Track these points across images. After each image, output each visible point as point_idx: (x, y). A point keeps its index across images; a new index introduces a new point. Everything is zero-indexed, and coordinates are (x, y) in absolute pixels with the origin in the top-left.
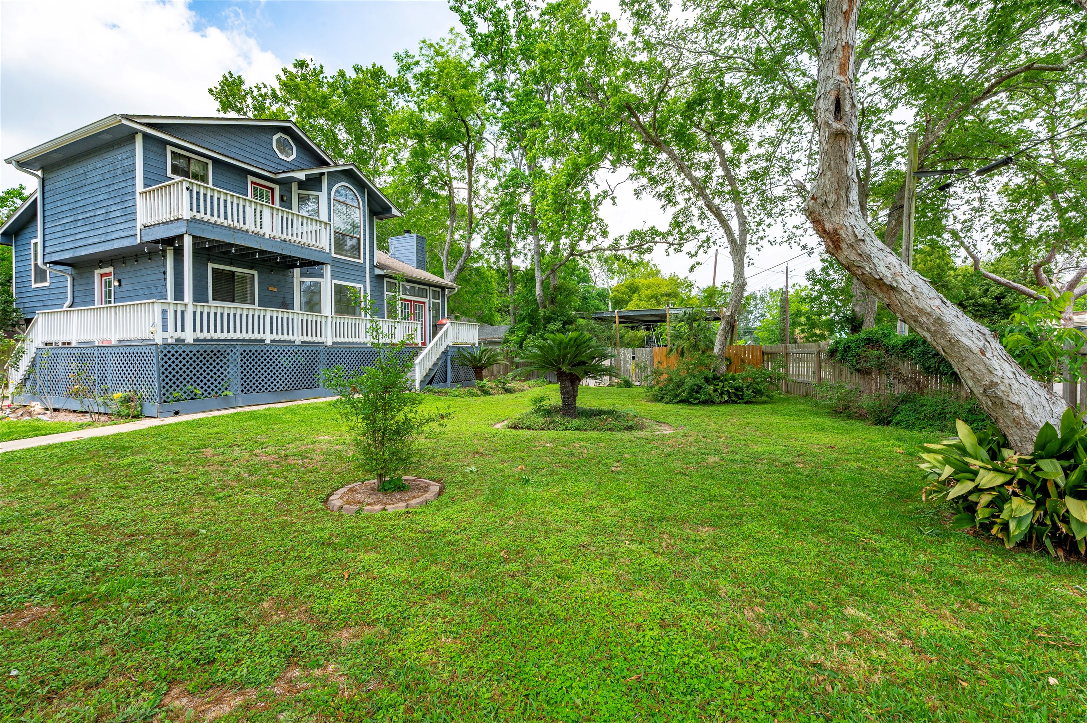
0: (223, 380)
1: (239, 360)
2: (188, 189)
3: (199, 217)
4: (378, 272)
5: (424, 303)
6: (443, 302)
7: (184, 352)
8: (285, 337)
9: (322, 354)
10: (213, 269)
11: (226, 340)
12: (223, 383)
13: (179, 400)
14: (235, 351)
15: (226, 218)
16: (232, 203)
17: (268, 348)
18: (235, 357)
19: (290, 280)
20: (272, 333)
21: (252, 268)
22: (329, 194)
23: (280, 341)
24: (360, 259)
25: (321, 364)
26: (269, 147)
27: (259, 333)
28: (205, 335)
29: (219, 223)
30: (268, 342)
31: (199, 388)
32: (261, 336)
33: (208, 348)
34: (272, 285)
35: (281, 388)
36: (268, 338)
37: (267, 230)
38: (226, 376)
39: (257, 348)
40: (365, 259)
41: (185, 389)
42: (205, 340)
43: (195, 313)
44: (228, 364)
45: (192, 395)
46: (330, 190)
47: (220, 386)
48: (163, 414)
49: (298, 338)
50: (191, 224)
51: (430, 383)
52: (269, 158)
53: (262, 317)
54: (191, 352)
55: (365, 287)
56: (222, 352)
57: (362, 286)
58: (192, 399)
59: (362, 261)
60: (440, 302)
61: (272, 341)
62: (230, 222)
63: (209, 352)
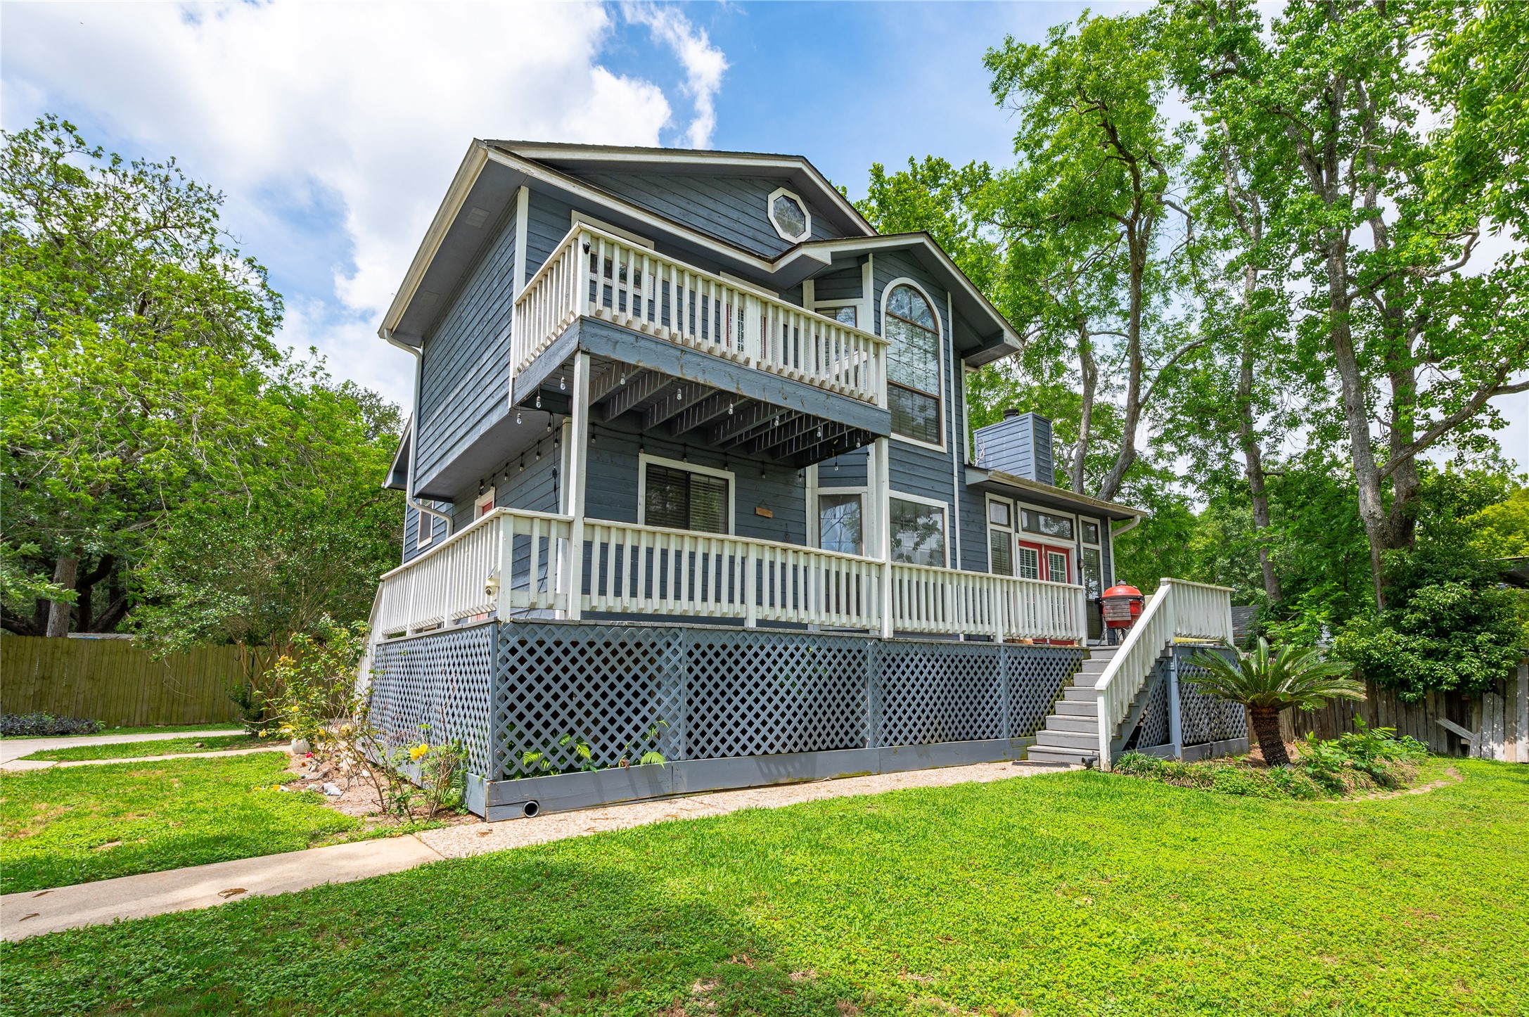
0: (644, 719)
1: (683, 669)
2: (586, 249)
3: (607, 315)
4: (973, 478)
5: (1067, 551)
6: (1106, 549)
7: (558, 644)
8: (790, 615)
9: (869, 659)
10: (649, 465)
11: (655, 617)
12: (644, 727)
13: (537, 771)
14: (675, 645)
15: (666, 321)
16: (680, 289)
17: (750, 640)
18: (675, 660)
19: (797, 493)
20: (759, 602)
21: (724, 466)
22: (877, 302)
23: (776, 623)
24: (939, 443)
25: (869, 686)
26: (761, 215)
27: (731, 600)
28: (610, 602)
29: (651, 331)
30: (751, 624)
31: (587, 740)
32: (735, 609)
33: (616, 633)
34: (762, 504)
35: (778, 745)
36: (752, 614)
37: (752, 352)
38: (652, 711)
39: (724, 640)
40: (950, 443)
41: (554, 742)
42: (609, 615)
43: (588, 545)
44: (659, 677)
45: (571, 759)
46: (878, 292)
47: (636, 737)
48: (499, 807)
49: (815, 616)
50: (590, 329)
51: (1131, 745)
52: (761, 237)
53: (738, 560)
54: (575, 644)
55: (952, 506)
56: (646, 646)
57: (945, 505)
58: (571, 769)
59: (944, 449)
60: (1099, 547)
61: (760, 623)
62: (674, 328)
63: (615, 645)
